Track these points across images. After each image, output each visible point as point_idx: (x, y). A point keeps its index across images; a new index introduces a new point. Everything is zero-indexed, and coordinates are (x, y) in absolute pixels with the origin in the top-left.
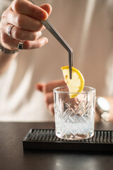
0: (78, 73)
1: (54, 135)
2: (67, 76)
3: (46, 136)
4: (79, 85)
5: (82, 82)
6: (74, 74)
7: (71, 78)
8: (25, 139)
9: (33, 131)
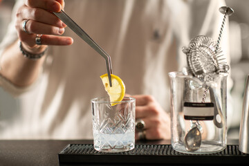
0: (117, 79)
1: (93, 149)
2: (107, 84)
3: (84, 150)
4: (120, 92)
5: (122, 88)
6: (114, 81)
7: (111, 86)
8: (62, 152)
9: (71, 145)
